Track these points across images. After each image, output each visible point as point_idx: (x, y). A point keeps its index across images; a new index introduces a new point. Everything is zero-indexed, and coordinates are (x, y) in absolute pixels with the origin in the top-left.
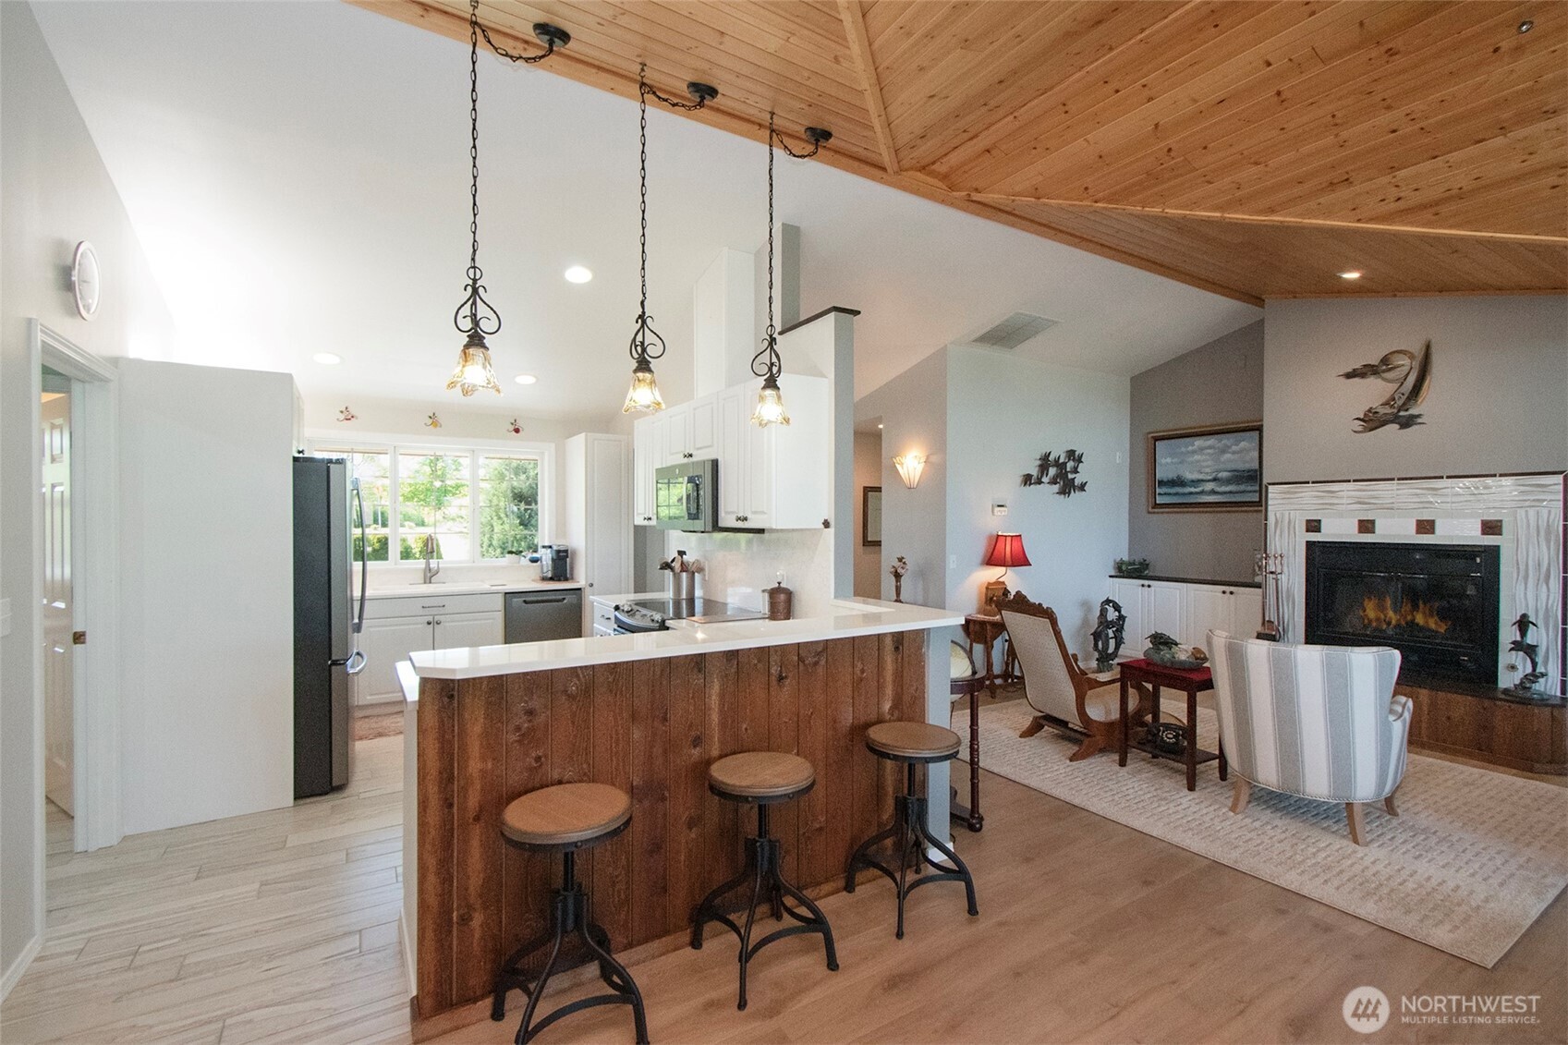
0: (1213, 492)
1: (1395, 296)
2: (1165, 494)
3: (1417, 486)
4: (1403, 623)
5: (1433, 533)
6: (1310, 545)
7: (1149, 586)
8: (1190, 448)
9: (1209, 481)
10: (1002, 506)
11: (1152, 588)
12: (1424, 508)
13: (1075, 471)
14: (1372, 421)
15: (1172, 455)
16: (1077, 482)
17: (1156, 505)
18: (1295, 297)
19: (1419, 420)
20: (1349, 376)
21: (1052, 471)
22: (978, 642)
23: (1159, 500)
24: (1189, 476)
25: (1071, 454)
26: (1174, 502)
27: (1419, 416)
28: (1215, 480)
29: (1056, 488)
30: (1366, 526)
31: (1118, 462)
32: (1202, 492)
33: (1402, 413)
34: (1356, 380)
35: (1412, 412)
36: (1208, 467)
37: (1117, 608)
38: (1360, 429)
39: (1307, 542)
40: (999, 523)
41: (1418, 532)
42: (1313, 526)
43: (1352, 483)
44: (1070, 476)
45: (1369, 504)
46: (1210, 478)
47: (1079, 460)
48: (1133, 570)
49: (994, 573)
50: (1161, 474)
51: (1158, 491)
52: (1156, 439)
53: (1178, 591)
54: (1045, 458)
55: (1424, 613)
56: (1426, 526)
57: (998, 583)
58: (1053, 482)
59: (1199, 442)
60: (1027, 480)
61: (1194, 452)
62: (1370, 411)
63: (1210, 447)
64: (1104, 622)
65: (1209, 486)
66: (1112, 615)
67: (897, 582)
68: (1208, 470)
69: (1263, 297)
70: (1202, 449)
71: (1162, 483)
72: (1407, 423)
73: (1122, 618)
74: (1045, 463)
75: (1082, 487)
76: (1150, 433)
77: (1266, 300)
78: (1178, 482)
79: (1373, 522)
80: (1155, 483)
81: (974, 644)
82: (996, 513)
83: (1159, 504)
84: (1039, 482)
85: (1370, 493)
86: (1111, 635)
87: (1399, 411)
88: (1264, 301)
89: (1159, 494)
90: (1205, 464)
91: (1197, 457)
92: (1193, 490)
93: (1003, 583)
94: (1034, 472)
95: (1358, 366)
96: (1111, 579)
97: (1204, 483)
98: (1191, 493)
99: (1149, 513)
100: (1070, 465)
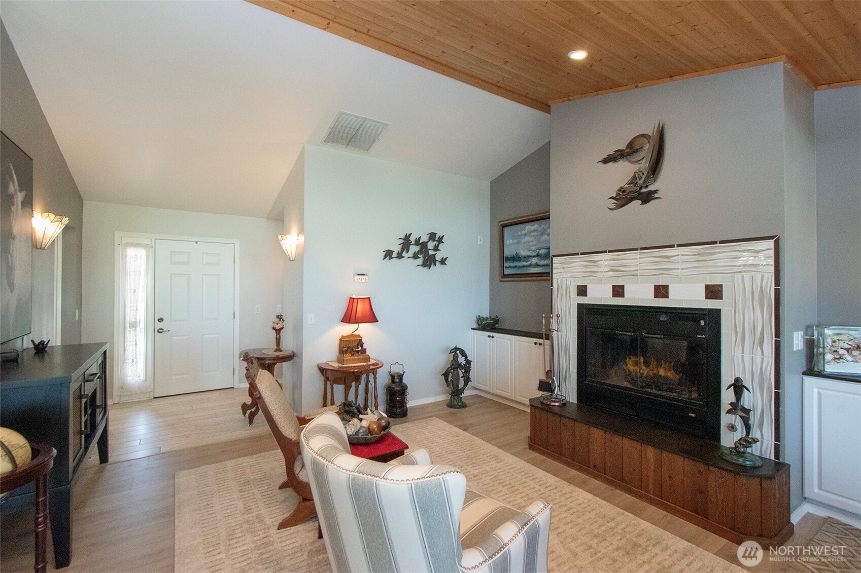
0: (537, 265)
1: (637, 87)
2: (509, 267)
3: (654, 254)
4: (651, 374)
5: (667, 297)
6: (580, 306)
7: (493, 337)
8: (523, 232)
9: (534, 256)
10: (364, 275)
11: (495, 339)
12: (659, 274)
13: (436, 249)
14: (623, 198)
15: (514, 238)
16: (438, 258)
17: (504, 276)
18: (569, 100)
19: (656, 195)
20: (605, 161)
21: (414, 249)
22: (338, 383)
23: (507, 272)
24: (523, 253)
25: (432, 236)
26: (514, 273)
27: (655, 192)
28: (538, 255)
29: (420, 261)
30: (618, 291)
31: (479, 242)
32: (530, 265)
33: (643, 190)
34: (611, 164)
35: (652, 188)
36: (533, 246)
37: (464, 354)
38: (613, 206)
39: (578, 304)
40: (358, 288)
41: (656, 296)
42: (582, 291)
43: (608, 254)
44: (431, 253)
45: (620, 271)
46: (534, 254)
47: (440, 240)
48: (489, 325)
49: (348, 329)
50: (508, 252)
51: (506, 265)
52: (504, 226)
53: (509, 341)
54: (407, 238)
55: (665, 369)
56: (661, 291)
57: (352, 335)
58: (415, 256)
59: (528, 227)
60: (388, 254)
61: (525, 235)
62: (620, 190)
63: (535, 231)
64: (455, 366)
65: (534, 261)
66: (461, 360)
67: (277, 335)
68: (533, 248)
69: (550, 103)
70: (530, 232)
71: (508, 259)
72: (646, 198)
73: (469, 362)
74: (406, 243)
75: (443, 262)
76: (500, 222)
77: (551, 105)
78: (516, 258)
79: (622, 287)
80: (504, 259)
81: (335, 385)
82: (356, 280)
83: (506, 275)
84: (400, 256)
85: (620, 261)
86: (461, 375)
87: (641, 188)
88: (550, 106)
89: (506, 267)
90: (531, 244)
91: (527, 239)
92: (525, 264)
93: (359, 336)
94: (396, 248)
95: (611, 152)
96: (473, 331)
97: (531, 258)
98: (524, 266)
99: (500, 281)
100: (431, 245)
